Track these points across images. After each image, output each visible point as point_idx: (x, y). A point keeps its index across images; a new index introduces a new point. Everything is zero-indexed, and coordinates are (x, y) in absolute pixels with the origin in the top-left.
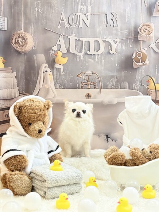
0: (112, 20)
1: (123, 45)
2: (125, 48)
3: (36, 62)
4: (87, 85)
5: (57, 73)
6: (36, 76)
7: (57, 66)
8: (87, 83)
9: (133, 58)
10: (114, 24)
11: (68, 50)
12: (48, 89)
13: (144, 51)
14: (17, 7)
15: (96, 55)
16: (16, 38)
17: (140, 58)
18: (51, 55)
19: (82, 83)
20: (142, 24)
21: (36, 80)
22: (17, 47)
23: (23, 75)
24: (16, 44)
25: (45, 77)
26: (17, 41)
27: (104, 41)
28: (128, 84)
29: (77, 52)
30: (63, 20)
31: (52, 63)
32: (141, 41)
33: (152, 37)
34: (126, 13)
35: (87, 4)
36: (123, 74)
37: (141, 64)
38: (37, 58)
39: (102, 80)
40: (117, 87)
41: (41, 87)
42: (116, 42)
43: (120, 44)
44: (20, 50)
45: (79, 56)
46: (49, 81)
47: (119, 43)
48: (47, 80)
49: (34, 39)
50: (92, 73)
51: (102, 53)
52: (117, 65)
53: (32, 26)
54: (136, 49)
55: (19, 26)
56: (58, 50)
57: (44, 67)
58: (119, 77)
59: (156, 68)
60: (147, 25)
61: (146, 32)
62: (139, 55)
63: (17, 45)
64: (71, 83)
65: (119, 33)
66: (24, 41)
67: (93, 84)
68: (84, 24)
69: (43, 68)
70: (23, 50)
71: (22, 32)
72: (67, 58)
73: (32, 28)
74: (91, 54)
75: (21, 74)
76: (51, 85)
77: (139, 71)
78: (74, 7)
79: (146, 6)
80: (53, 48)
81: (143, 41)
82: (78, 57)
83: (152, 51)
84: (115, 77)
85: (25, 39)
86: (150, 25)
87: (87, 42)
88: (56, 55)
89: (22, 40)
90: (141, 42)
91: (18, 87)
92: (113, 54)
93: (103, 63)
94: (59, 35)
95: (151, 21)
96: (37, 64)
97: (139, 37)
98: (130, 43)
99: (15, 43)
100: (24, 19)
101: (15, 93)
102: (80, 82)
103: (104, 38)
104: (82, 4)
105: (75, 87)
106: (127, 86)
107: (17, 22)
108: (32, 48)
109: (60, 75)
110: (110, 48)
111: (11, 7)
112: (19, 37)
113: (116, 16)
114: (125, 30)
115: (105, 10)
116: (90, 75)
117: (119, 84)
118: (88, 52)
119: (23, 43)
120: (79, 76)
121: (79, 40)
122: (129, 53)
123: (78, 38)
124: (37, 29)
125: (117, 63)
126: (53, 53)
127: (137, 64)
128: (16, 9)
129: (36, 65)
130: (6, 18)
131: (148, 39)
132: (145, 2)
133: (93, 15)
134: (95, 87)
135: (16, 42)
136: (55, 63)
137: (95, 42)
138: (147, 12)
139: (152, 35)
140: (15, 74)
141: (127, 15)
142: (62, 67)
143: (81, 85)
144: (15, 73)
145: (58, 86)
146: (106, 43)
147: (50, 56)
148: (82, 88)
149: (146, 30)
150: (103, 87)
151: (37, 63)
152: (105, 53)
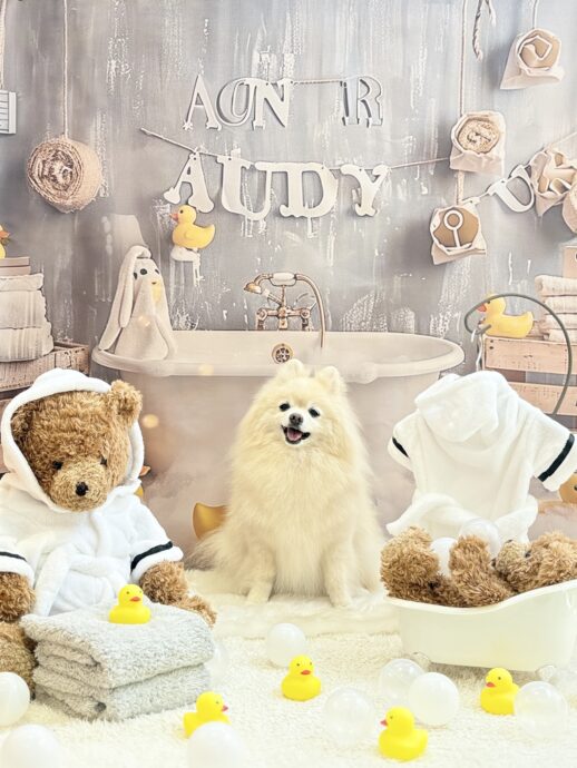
0: (364, 101)
1: (398, 186)
2: (407, 198)
3: (109, 239)
4: (277, 316)
5: (179, 277)
6: (110, 286)
7: (179, 254)
8: (278, 310)
9: (432, 229)
10: (370, 116)
11: (217, 201)
12: (149, 329)
13: (469, 208)
14: (48, 59)
15: (309, 220)
16: (44, 162)
17: (455, 229)
18: (159, 218)
19: (260, 310)
20: (464, 116)
21: (109, 300)
22: (47, 190)
23: (68, 283)
24: (45, 180)
25: (138, 290)
26: (47, 170)
27: (338, 173)
28: (416, 316)
29: (246, 208)
30: (199, 102)
31: (162, 245)
32: (460, 173)
33: (499, 160)
34: (412, 80)
35: (281, 48)
36: (397, 282)
37: (459, 249)
38: (112, 227)
39: (328, 301)
40: (378, 325)
41: (124, 323)
42: (377, 177)
43: (390, 181)
44: (57, 201)
45: (252, 223)
46: (154, 303)
47: (387, 180)
48: (144, 299)
49: (103, 165)
50: (295, 278)
51: (329, 213)
52: (377, 254)
53: (99, 119)
54: (443, 201)
55: (54, 120)
56: (184, 200)
57: (137, 256)
58: (384, 294)
59: (510, 262)
60: (480, 120)
61: (478, 143)
62: (454, 221)
63: (48, 184)
64: (225, 312)
65: (387, 147)
66: (70, 170)
67: (298, 313)
68: (270, 114)
69: (134, 260)
70: (69, 202)
71: (66, 140)
72: (213, 228)
73: (97, 127)
74: (292, 216)
75: (60, 278)
76: (159, 318)
77: (451, 274)
78: (239, 57)
79: (477, 54)
80: (166, 195)
81: (467, 173)
82: (249, 225)
83: (496, 205)
84: (373, 292)
85: (76, 164)
86: (490, 118)
87: (278, 176)
88: (177, 219)
89: (65, 168)
90: (461, 177)
91: (49, 324)
92: (366, 215)
93: (331, 246)
94: (188, 152)
95: (496, 106)
96: (114, 249)
97: (451, 158)
98: (424, 178)
99: (42, 177)
100: (71, 99)
101: (38, 344)
102: (255, 309)
103: (338, 163)
104: (264, 48)
105: (236, 325)
106: (412, 324)
107: (48, 109)
108: (98, 194)
109: (188, 283)
110: (354, 198)
111: (29, 60)
112: (55, 158)
113: (378, 89)
114: (407, 138)
115: (342, 69)
116: (288, 283)
117: (383, 318)
118: (283, 207)
119: (69, 177)
120: (252, 286)
121: (253, 168)
122: (417, 214)
123: (250, 163)
124: (114, 130)
125: (378, 248)
126: (168, 210)
127: (444, 249)
128: (47, 64)
129: (109, 249)
130: (13, 96)
131: (483, 165)
132: (477, 43)
133: (301, 84)
134: (304, 326)
135: (46, 173)
136: (173, 244)
137: (306, 175)
138: (482, 76)
139: (498, 152)
140: (38, 279)
141: (412, 86)
142: (195, 258)
143: (258, 317)
144: (42, 276)
145: (183, 320)
146: (343, 179)
147: (157, 224)
148: (260, 328)
149: (477, 134)
150: (330, 327)
151: (112, 244)
152: (338, 212)
